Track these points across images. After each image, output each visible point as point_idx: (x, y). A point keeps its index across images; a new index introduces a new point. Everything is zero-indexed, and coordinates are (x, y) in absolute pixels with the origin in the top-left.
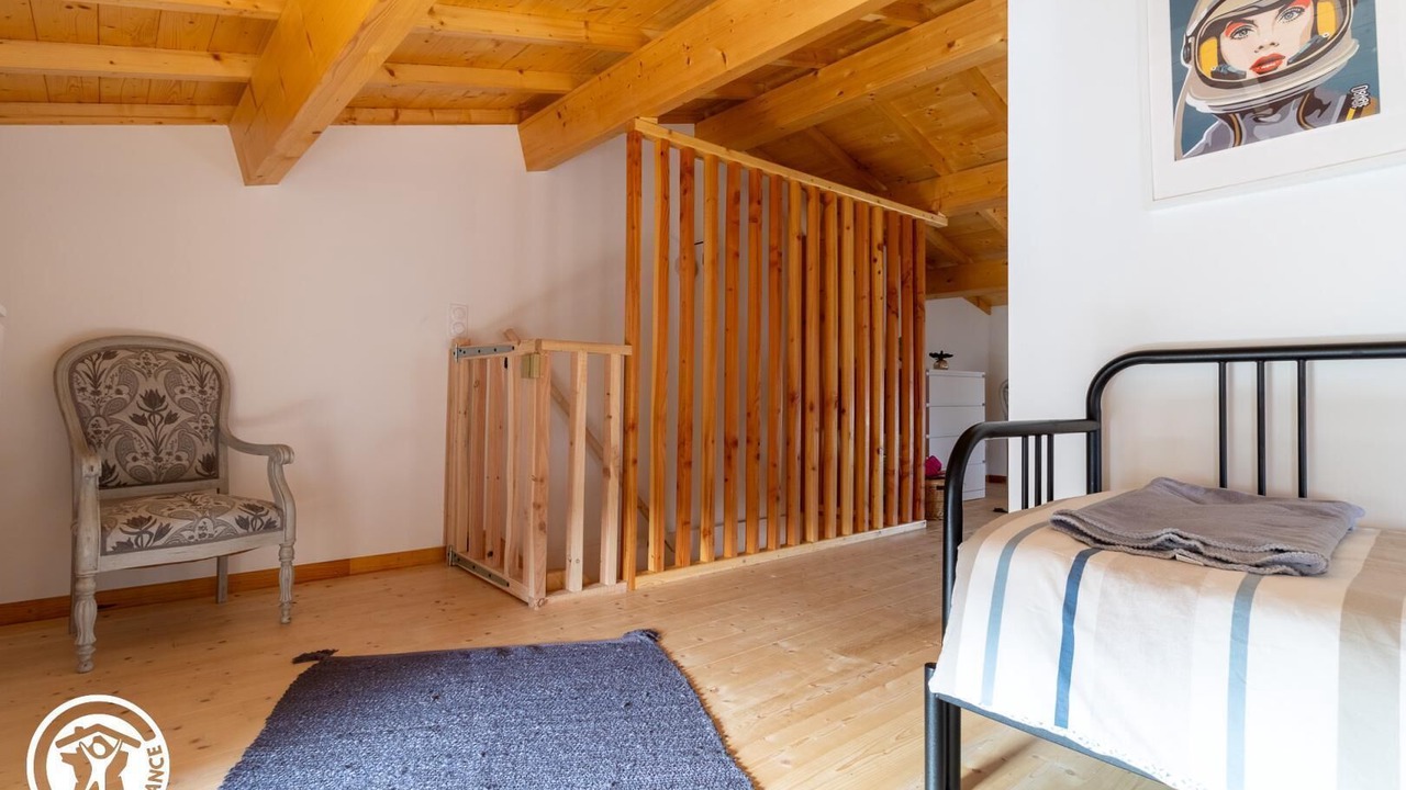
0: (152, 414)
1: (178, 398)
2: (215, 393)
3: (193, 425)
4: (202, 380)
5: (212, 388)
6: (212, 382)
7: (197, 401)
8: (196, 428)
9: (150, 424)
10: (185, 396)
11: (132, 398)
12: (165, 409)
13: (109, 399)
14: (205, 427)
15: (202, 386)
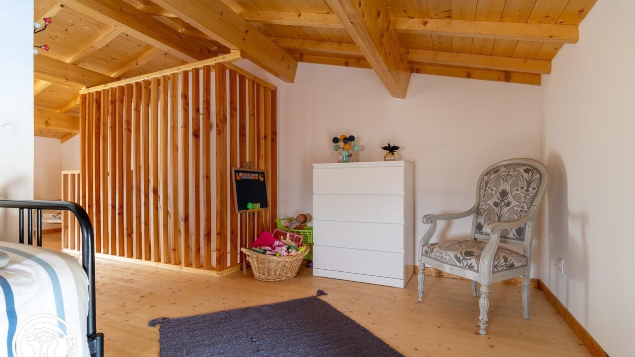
0: (502, 201)
1: (514, 193)
2: (535, 191)
3: (516, 208)
4: (529, 184)
5: (534, 189)
6: (535, 185)
7: (522, 195)
8: (517, 211)
9: (499, 207)
10: (517, 192)
11: (496, 193)
12: (507, 199)
13: (488, 193)
14: (521, 211)
15: (528, 187)
